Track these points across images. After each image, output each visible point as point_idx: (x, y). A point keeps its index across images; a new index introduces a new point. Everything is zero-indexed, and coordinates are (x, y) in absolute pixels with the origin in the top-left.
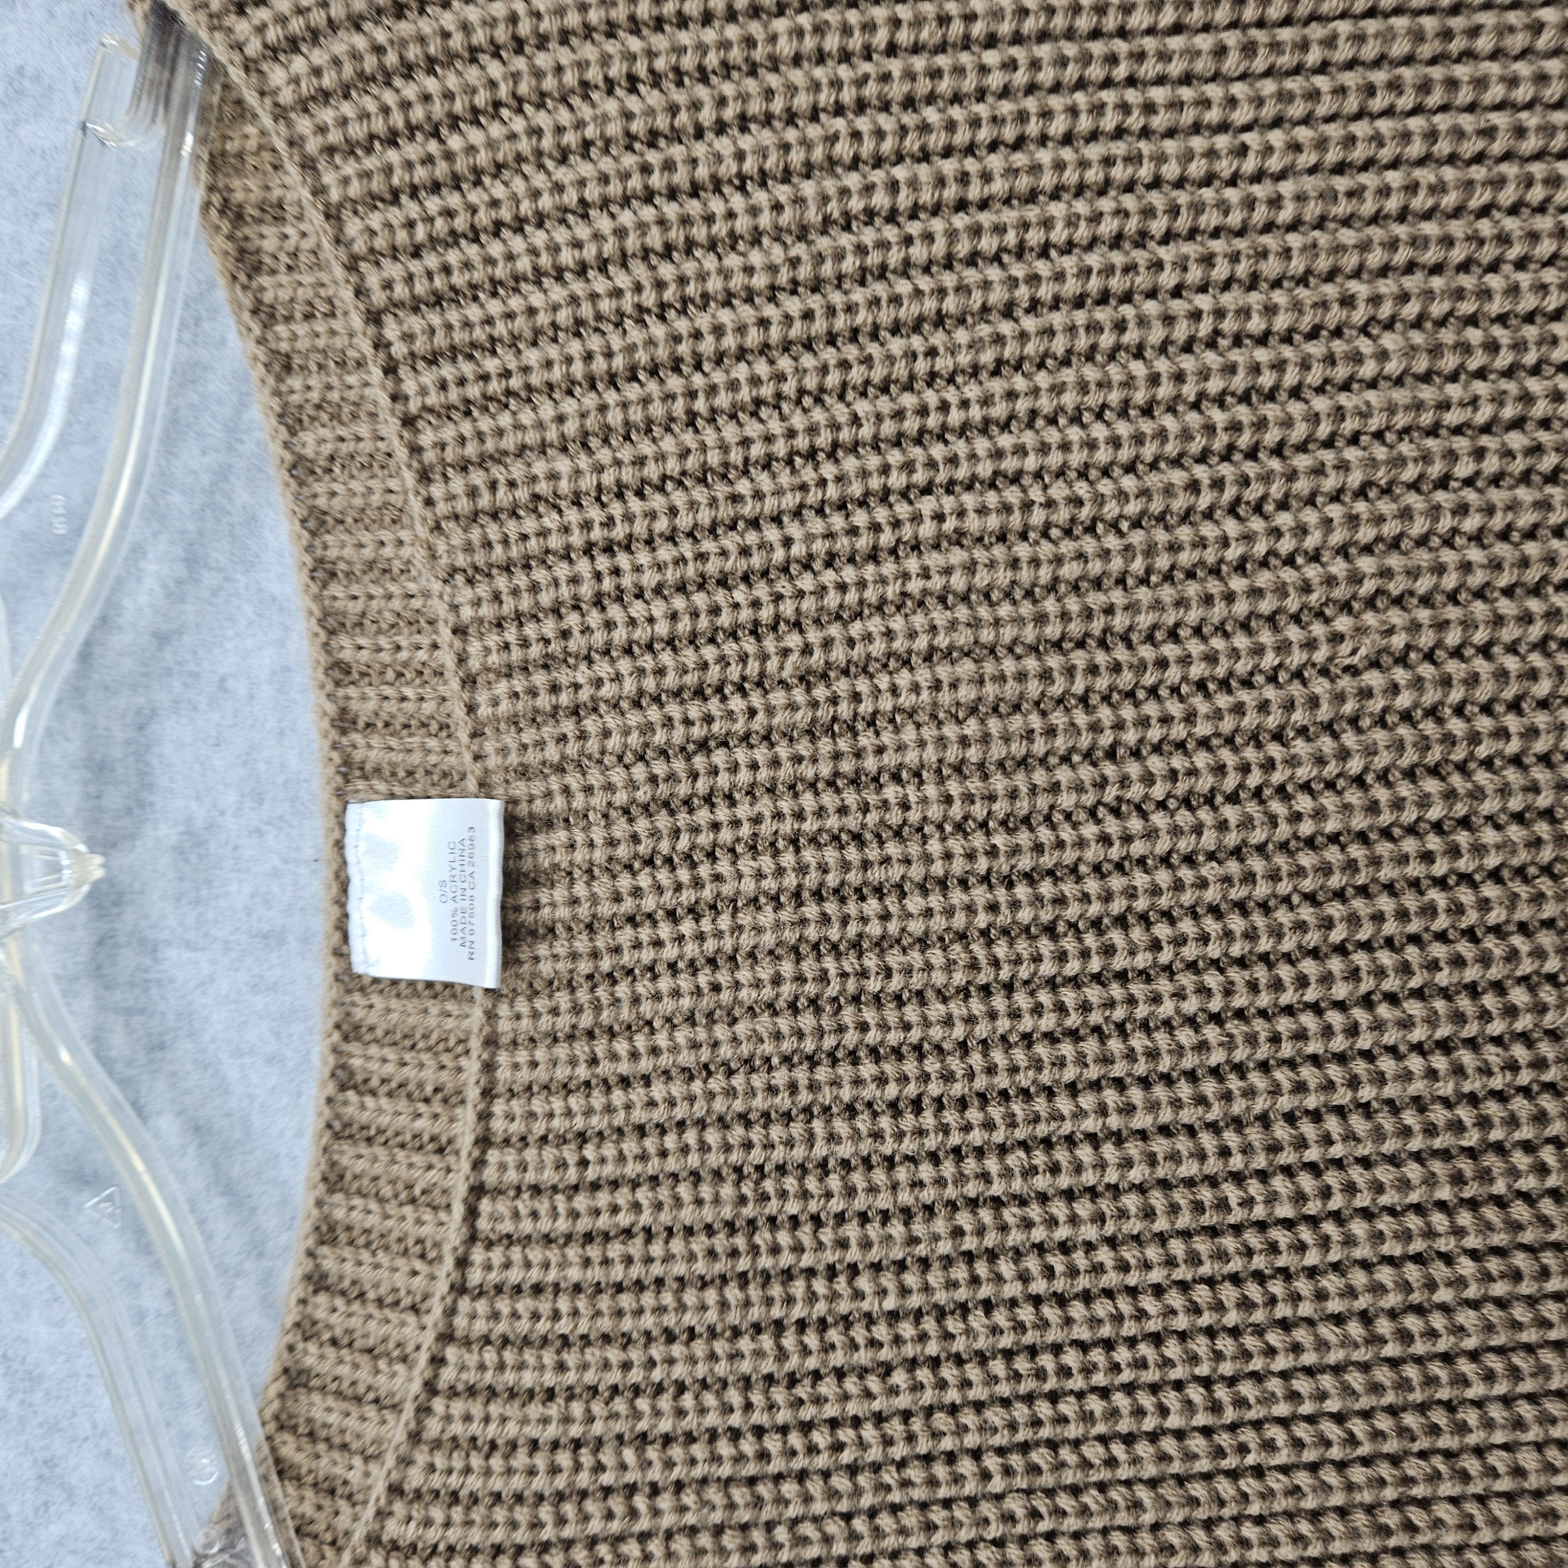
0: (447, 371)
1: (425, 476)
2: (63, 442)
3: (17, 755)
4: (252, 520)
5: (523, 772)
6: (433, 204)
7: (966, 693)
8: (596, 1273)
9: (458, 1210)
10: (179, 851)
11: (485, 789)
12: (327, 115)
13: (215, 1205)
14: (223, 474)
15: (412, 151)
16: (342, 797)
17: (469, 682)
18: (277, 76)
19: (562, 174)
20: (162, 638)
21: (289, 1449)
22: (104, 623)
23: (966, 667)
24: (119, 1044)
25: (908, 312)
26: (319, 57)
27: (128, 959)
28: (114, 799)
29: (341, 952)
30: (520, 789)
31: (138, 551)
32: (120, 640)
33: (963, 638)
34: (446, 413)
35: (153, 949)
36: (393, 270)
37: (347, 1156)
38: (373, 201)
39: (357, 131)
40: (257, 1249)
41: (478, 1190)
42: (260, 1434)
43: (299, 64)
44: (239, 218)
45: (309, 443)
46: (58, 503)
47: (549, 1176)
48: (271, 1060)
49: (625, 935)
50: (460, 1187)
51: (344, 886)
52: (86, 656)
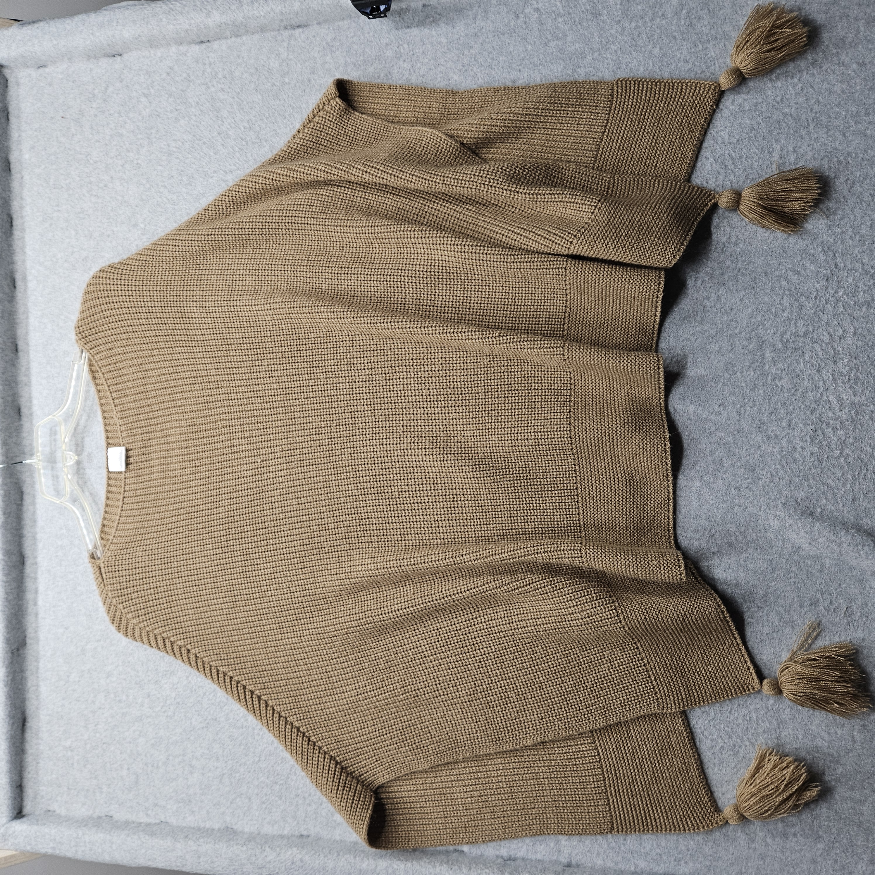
0: (117, 393)
1: (115, 406)
2: (72, 401)
3: (66, 444)
4: (96, 411)
5: (128, 443)
6: (115, 373)
7: (179, 432)
8: (137, 507)
9: (121, 500)
10: (88, 456)
11: (123, 445)
12: (102, 362)
13: (93, 504)
14: (93, 404)
15: (112, 366)
16: (107, 447)
17: (122, 432)
18: (96, 357)
19: (130, 369)
20: (85, 427)
21: (102, 535)
22: (78, 425)
23: (178, 429)
24: (80, 482)
25: (171, 385)
26: (100, 355)
27: (81, 471)
28: (79, 449)
29: (108, 468)
30: (127, 445)
31: (82, 415)
32: (80, 427)
33: (178, 425)
34: (117, 398)
35: (84, 469)
36: (110, 381)
37: (109, 495)
38: (108, 372)
39: (105, 364)
40: (99, 510)
41: (124, 497)
42: (99, 533)
43: (98, 356)
44: (93, 372)
45: (102, 401)
46: (70, 410)
47: (132, 495)
48: (101, 484)
49: (140, 464)
50: (122, 498)
51: (108, 459)
52: (75, 430)
